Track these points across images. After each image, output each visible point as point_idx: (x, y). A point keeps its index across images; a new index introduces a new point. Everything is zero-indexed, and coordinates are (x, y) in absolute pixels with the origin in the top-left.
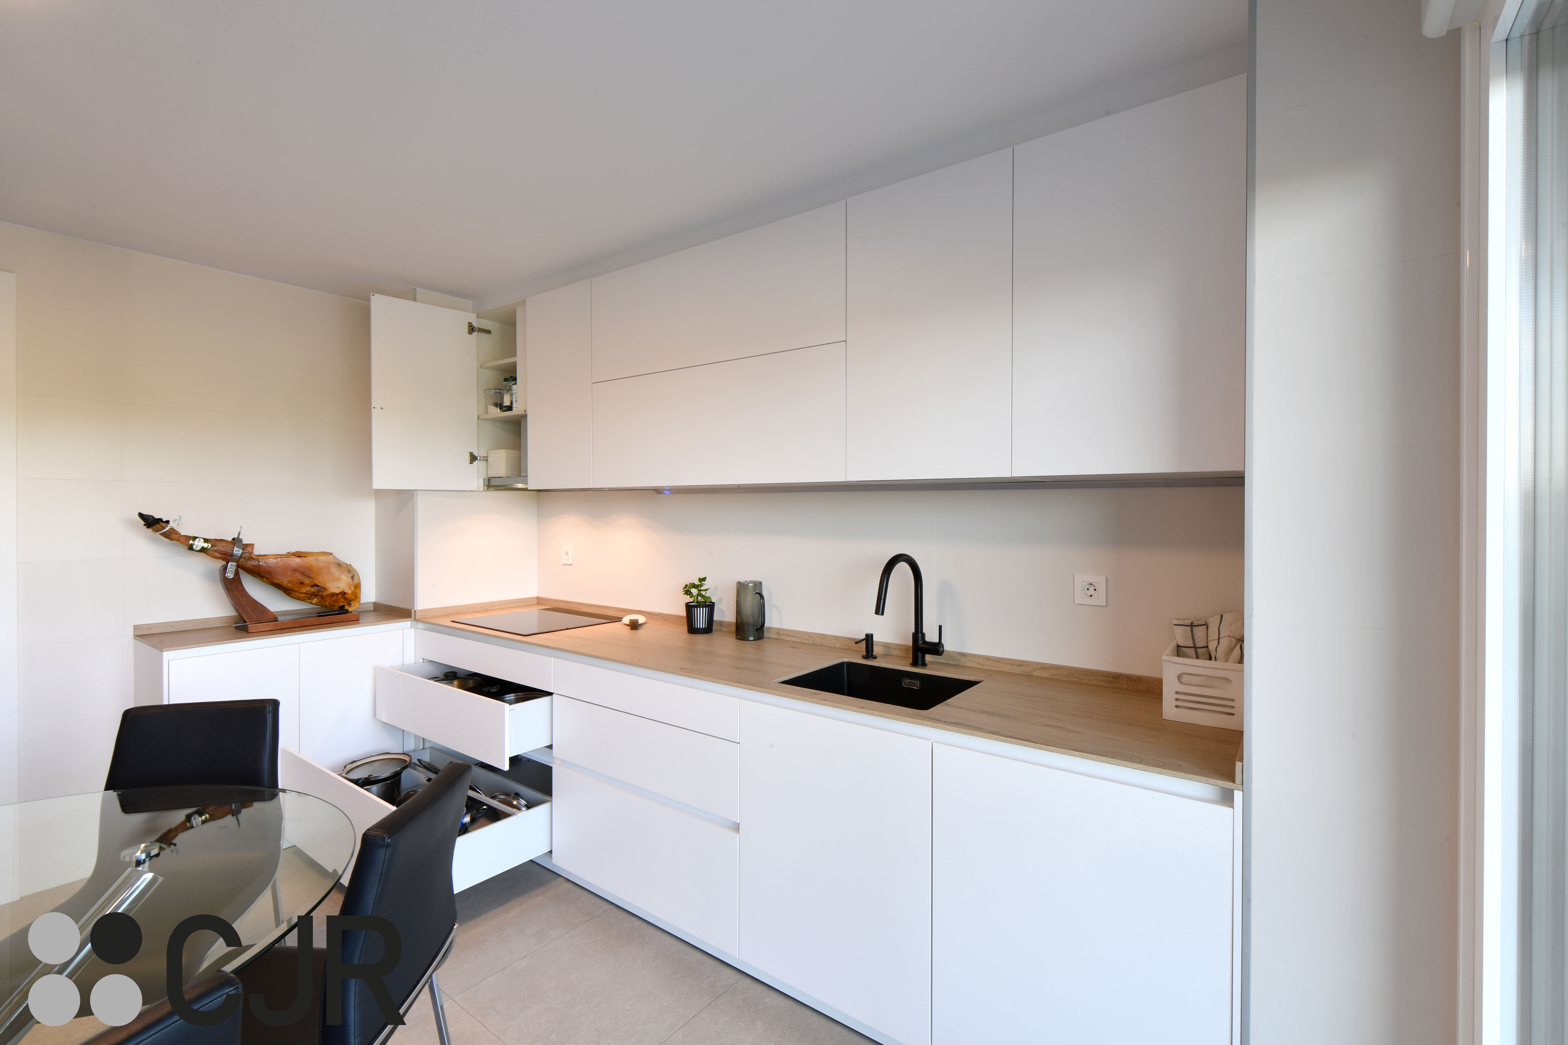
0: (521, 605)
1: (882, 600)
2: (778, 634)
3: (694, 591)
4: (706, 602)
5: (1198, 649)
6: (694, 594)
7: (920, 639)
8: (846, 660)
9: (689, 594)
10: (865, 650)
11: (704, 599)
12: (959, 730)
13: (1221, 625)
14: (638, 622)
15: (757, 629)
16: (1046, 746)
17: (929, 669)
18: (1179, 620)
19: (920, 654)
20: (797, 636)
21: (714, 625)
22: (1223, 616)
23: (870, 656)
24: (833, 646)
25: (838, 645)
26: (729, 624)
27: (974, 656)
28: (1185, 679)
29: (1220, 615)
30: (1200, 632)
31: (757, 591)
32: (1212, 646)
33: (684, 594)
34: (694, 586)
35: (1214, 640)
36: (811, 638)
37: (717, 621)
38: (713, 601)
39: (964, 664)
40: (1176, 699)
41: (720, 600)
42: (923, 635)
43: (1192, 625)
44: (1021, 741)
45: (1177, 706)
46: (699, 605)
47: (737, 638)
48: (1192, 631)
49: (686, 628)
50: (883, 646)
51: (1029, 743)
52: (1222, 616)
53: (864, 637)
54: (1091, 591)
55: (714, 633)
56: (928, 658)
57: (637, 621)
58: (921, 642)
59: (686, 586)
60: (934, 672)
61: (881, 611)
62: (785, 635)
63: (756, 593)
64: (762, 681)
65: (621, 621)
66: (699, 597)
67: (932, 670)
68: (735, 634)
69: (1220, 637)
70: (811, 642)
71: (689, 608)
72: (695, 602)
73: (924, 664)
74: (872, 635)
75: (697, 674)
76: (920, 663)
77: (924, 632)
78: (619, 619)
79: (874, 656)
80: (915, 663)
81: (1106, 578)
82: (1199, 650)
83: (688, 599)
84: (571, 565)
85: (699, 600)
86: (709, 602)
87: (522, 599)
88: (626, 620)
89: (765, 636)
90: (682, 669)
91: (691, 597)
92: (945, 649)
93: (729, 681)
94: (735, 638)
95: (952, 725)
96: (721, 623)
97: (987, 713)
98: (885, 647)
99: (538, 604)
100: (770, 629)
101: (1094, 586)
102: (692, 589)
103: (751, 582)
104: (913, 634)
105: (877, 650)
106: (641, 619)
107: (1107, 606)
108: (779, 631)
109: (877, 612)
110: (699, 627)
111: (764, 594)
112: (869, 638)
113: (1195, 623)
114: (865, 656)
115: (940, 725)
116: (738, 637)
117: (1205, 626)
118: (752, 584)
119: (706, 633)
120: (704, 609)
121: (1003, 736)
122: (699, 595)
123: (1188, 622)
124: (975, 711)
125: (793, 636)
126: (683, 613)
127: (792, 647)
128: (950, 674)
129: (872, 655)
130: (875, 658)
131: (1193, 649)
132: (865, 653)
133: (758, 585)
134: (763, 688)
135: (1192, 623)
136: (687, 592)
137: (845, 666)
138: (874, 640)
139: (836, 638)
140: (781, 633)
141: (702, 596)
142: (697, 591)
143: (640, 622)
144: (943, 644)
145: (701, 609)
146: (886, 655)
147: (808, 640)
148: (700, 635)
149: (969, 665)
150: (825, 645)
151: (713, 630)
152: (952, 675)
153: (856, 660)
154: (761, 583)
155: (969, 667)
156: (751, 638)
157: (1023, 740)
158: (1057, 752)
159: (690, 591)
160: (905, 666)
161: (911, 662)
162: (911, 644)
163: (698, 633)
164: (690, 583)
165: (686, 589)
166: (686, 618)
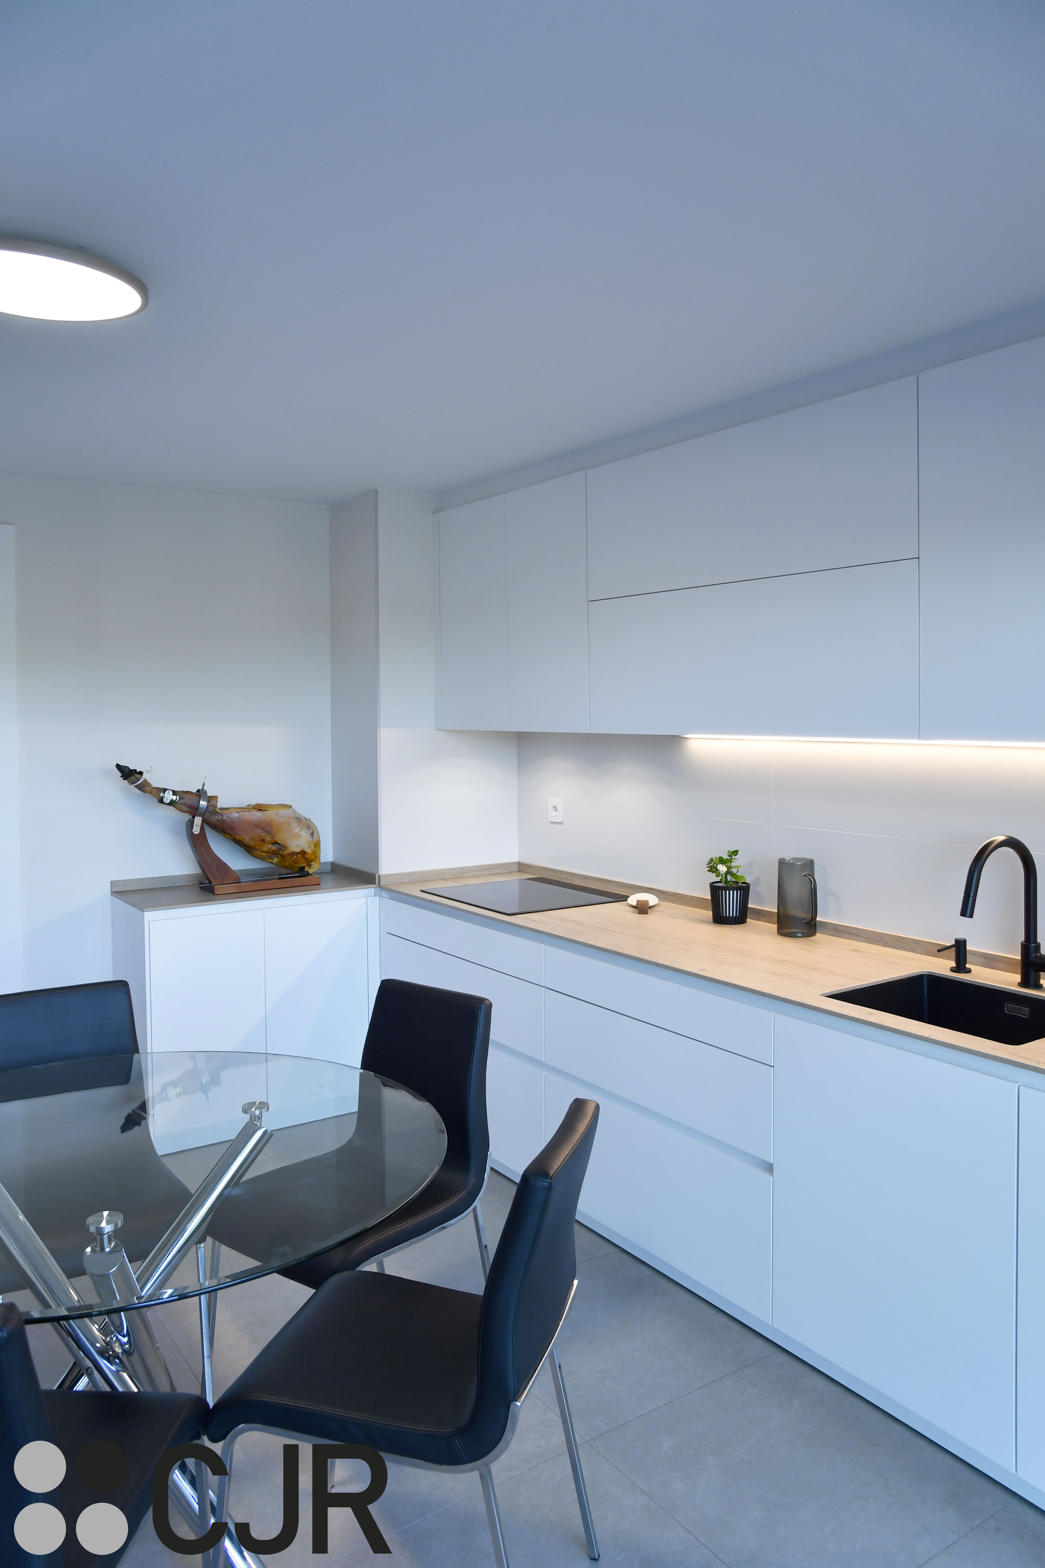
0: (498, 872)
1: (971, 898)
2: (835, 930)
3: (722, 868)
4: (738, 882)
6: (722, 873)
7: (1032, 950)
8: (927, 971)
9: (715, 871)
10: (954, 960)
11: (735, 878)
14: (648, 904)
15: (807, 922)
19: (1032, 972)
20: (863, 935)
21: (749, 912)
23: (962, 967)
26: (769, 912)
31: (807, 872)
33: (708, 871)
34: (722, 861)
36: (881, 939)
37: (752, 908)
38: (748, 881)
41: (757, 880)
42: (1038, 946)
46: (729, 886)
49: (711, 914)
50: (980, 956)
53: (952, 943)
55: (748, 924)
57: (647, 902)
58: (1034, 956)
59: (711, 860)
61: (969, 912)
62: (846, 933)
63: (805, 874)
65: (627, 900)
66: (728, 876)
68: (776, 927)
71: (715, 888)
72: (723, 882)
73: (1037, 986)
74: (965, 942)
76: (1032, 983)
77: (1038, 941)
78: (624, 898)
79: (968, 970)
80: (1025, 982)
83: (713, 878)
84: (561, 823)
85: (729, 880)
86: (742, 883)
87: (499, 864)
88: (633, 900)
89: (817, 930)
91: (717, 875)
94: (777, 932)
96: (759, 910)
99: (520, 871)
102: (719, 865)
103: (800, 859)
104: (1022, 943)
106: (652, 900)
110: (728, 915)
111: (816, 875)
112: (960, 944)
114: (955, 968)
116: (780, 932)
118: (800, 863)
119: (738, 923)
120: (735, 892)
122: (728, 872)
126: (708, 895)
129: (965, 967)
132: (955, 965)
133: (808, 864)
136: (713, 869)
137: (925, 979)
141: (733, 875)
142: (726, 868)
143: (651, 903)
145: (731, 892)
147: (877, 941)
148: (730, 926)
151: (748, 918)
153: (942, 972)
154: (812, 862)
156: (800, 934)
159: (716, 867)
160: (1012, 985)
161: (1020, 980)
162: (1021, 957)
163: (727, 923)
164: (716, 857)
165: (711, 865)
166: (710, 902)
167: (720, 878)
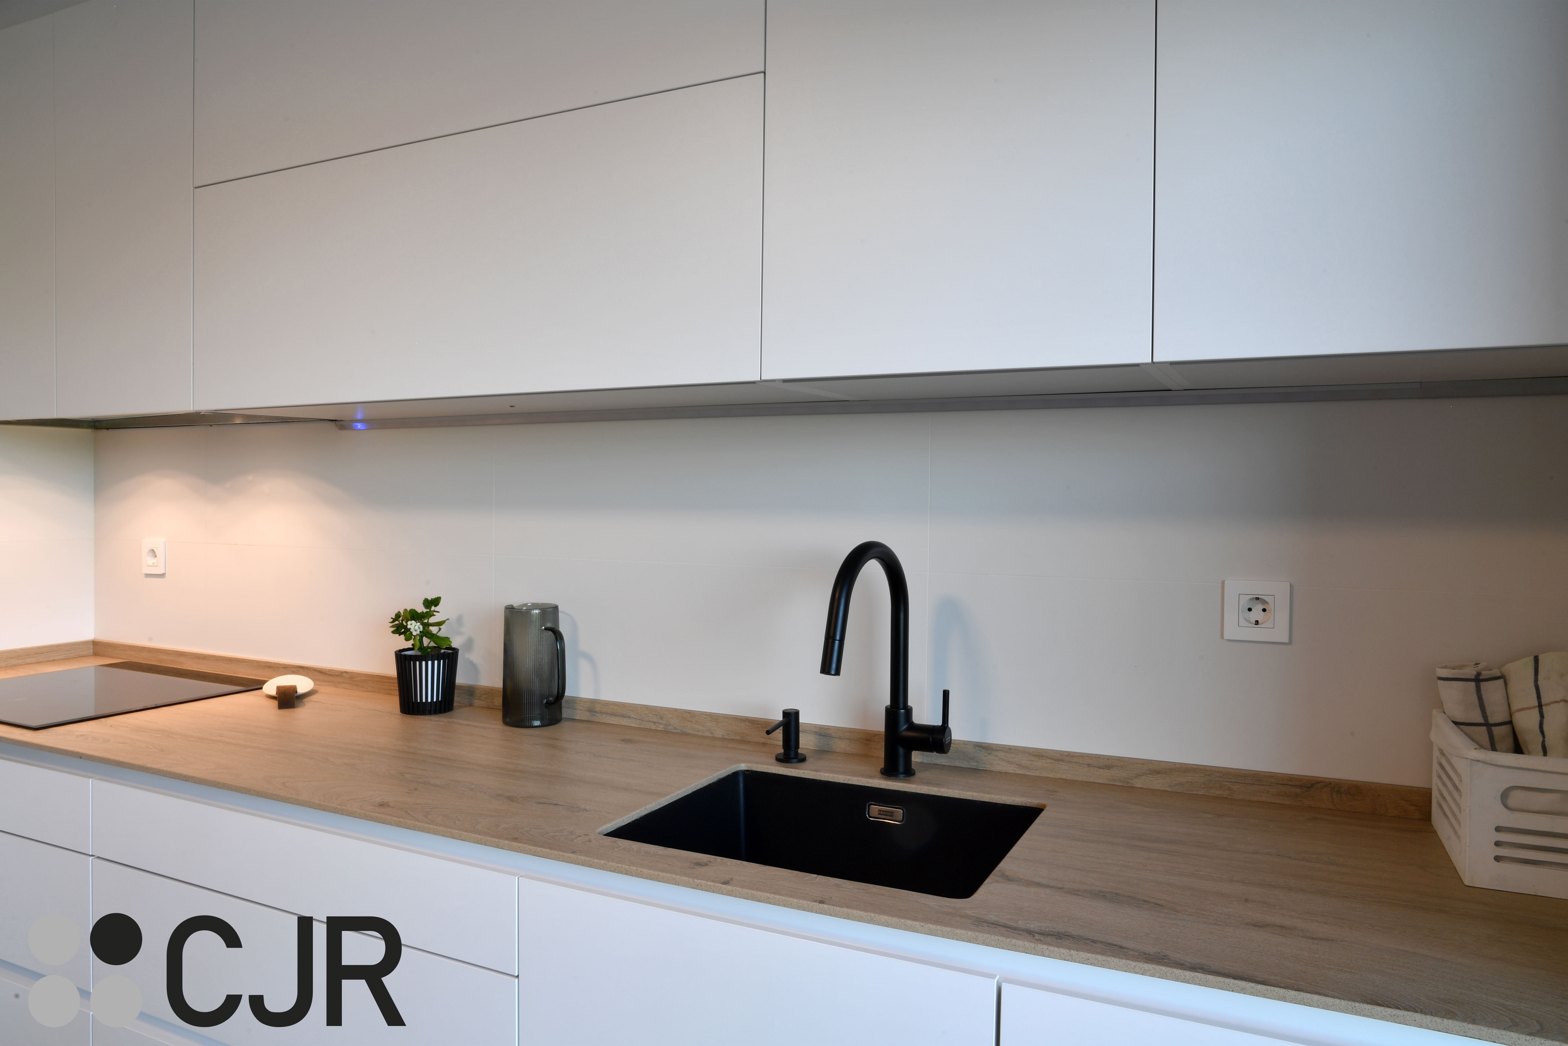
0: (56, 658)
1: (837, 642)
2: (591, 711)
3: (415, 627)
4: (439, 648)
5: (1493, 728)
6: (414, 633)
7: (902, 719)
8: (743, 767)
9: (404, 633)
10: (781, 743)
11: (434, 642)
12: (1071, 956)
13: (1540, 677)
14: (296, 692)
15: (549, 704)
16: (1296, 993)
17: (923, 782)
18: (1446, 667)
19: (901, 751)
20: (633, 716)
21: (456, 695)
22: (1540, 657)
23: (792, 755)
24: (708, 734)
25: (719, 733)
26: (489, 692)
27: (1010, 749)
28: (1516, 799)
29: (1532, 658)
30: (1493, 692)
31: (549, 625)
32: (1526, 721)
33: (393, 632)
34: (414, 615)
35: (1529, 708)
36: (661, 718)
37: (462, 687)
38: (454, 645)
39: (988, 767)
40: (1498, 844)
41: (469, 643)
42: (909, 711)
43: (1478, 680)
44: (1233, 981)
45: (1498, 859)
46: (426, 655)
47: (506, 723)
48: (1478, 690)
49: (394, 702)
50: (816, 733)
51: (1253, 985)
52: (1536, 659)
53: (780, 718)
54: (1257, 614)
55: (456, 712)
56: (917, 757)
57: (293, 689)
58: (905, 727)
59: (398, 616)
60: (936, 789)
61: (834, 666)
62: (606, 713)
63: (546, 629)
64: (571, 833)
65: (261, 688)
66: (425, 639)
67: (928, 783)
68: (500, 714)
69: (1543, 701)
70: (661, 728)
71: (403, 660)
72: (416, 648)
73: (909, 773)
74: (797, 713)
75: (418, 820)
76: (901, 769)
77: (909, 704)
78: (256, 685)
79: (800, 757)
80: (890, 770)
81: (1291, 585)
82: (1496, 730)
83: (401, 642)
84: (163, 575)
85: (425, 645)
86: (447, 648)
87: (58, 646)
88: (271, 688)
89: (564, 715)
90: (382, 805)
91: (407, 639)
92: (952, 738)
93: (493, 837)
94: (501, 722)
95: (1049, 939)
96: (471, 691)
97: (1100, 895)
98: (820, 735)
99: (96, 654)
100: (574, 701)
101: (1264, 602)
102: (409, 623)
103: (535, 606)
104: (887, 709)
105: (806, 742)
106: (303, 684)
107: (1290, 643)
108: (593, 706)
109: (826, 669)
110: (424, 700)
111: (563, 628)
112: (791, 719)
113: (1485, 674)
114: (781, 757)
115: (1020, 943)
116: (508, 720)
117: (1502, 681)
118: (537, 611)
119: (440, 712)
120: (436, 662)
121: (1181, 966)
122: (425, 633)
123: (1470, 672)
124: (1074, 892)
125: (623, 716)
126: (392, 670)
127: (624, 741)
128: (970, 793)
129: (797, 754)
130: (803, 759)
131: (1484, 728)
132: (782, 751)
133: (550, 612)
134: (573, 852)
135: (1479, 674)
136: (400, 629)
137: (741, 779)
138: (801, 721)
139: (715, 718)
140: (598, 709)
141: (431, 636)
142: (421, 627)
143: (301, 690)
144: (950, 729)
145: (430, 663)
146: (822, 753)
147: (655, 723)
148: (427, 717)
149: (998, 768)
150: (691, 732)
151: (455, 704)
152: (975, 794)
153: (765, 766)
154: (556, 608)
155: (1000, 773)
156: (537, 723)
157: (1235, 978)
158: (1326, 1007)
159: (405, 627)
160: (871, 777)
161: (883, 766)
162: (884, 730)
163: (423, 713)
164: (405, 610)
165: (397, 622)
166: (396, 681)
167: (412, 642)
